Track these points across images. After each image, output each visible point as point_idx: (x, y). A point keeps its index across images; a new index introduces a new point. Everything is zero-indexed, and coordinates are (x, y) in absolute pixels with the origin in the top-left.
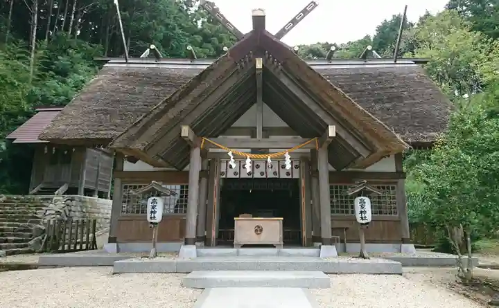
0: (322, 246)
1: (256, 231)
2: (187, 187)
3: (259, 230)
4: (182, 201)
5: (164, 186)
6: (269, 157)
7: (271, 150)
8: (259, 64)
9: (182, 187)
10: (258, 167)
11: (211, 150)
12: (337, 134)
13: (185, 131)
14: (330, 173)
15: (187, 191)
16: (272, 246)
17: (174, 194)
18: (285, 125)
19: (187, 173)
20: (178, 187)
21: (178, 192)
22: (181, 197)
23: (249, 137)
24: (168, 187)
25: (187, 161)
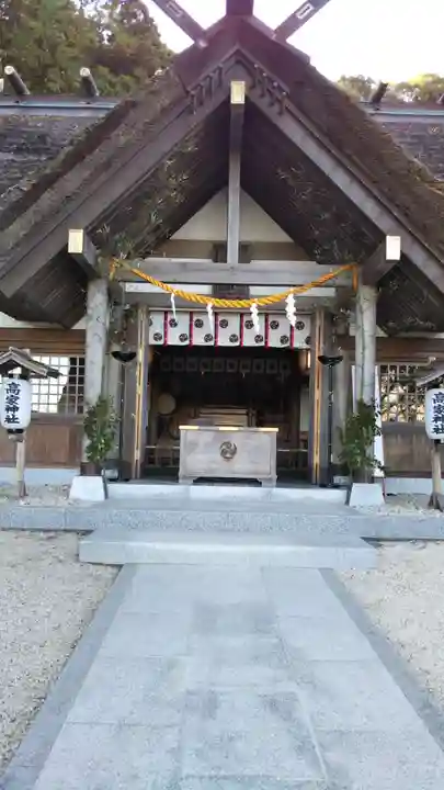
0: (355, 486)
1: (223, 453)
2: (82, 361)
3: (228, 452)
4: (72, 390)
5: (36, 358)
6: (254, 305)
7: (253, 291)
8: (238, 95)
9: (73, 361)
10: (224, 324)
11: (130, 287)
12: (403, 255)
13: (76, 242)
14: (378, 340)
15: (82, 371)
16: (254, 482)
17: (55, 374)
18: (283, 237)
19: (83, 333)
20: (65, 361)
21: (65, 371)
22: (71, 380)
23: (210, 261)
24: (45, 360)
25: (79, 308)
